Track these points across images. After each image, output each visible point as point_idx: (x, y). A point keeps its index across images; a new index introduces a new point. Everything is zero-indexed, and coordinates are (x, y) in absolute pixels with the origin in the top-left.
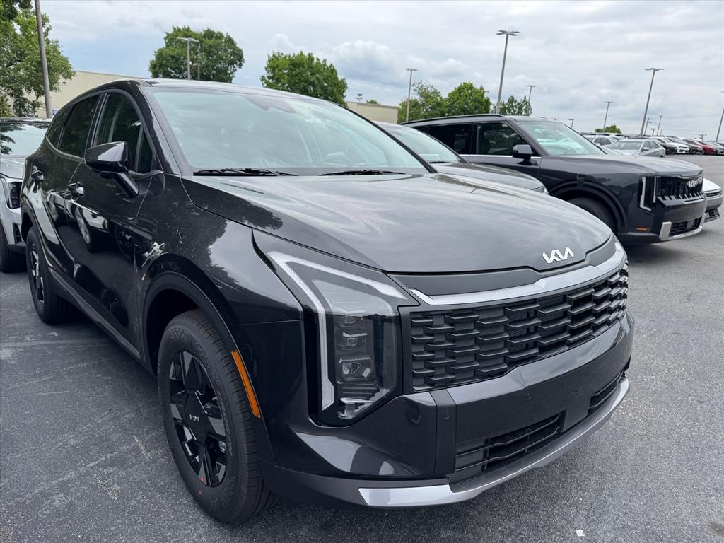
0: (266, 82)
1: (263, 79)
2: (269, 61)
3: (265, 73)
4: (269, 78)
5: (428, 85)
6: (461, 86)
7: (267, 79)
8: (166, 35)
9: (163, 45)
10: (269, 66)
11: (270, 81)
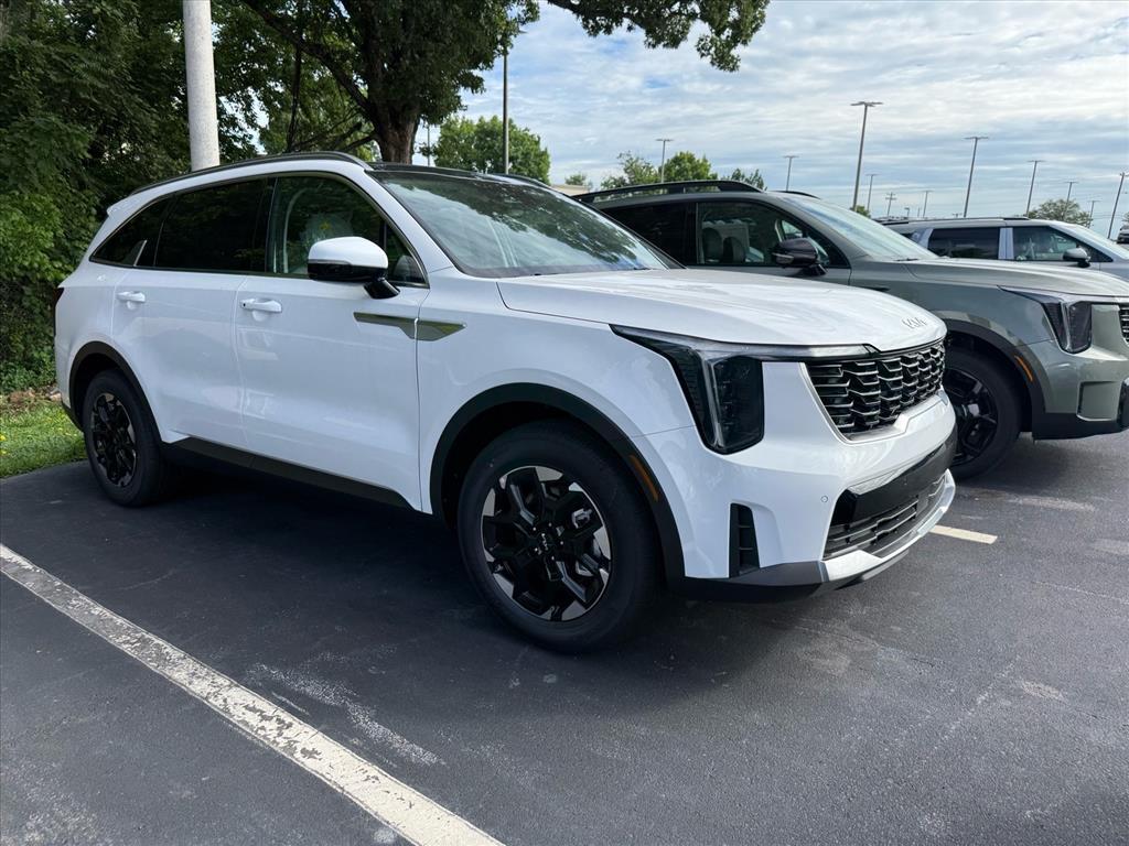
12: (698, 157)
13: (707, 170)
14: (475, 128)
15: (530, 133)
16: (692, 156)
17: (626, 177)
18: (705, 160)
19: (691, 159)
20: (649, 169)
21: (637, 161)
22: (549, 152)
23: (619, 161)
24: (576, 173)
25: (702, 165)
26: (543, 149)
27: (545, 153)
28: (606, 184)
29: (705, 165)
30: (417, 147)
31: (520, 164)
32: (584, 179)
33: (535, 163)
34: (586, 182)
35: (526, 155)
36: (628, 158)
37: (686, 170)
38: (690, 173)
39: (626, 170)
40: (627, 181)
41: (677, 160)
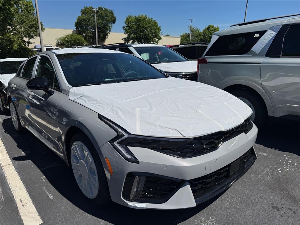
0: (125, 29)
1: (124, 27)
2: (126, 19)
3: (125, 25)
4: (126, 27)
5: (194, 27)
6: (208, 27)
7: (125, 27)
8: (81, 10)
9: (80, 15)
10: (126, 22)
11: (127, 28)
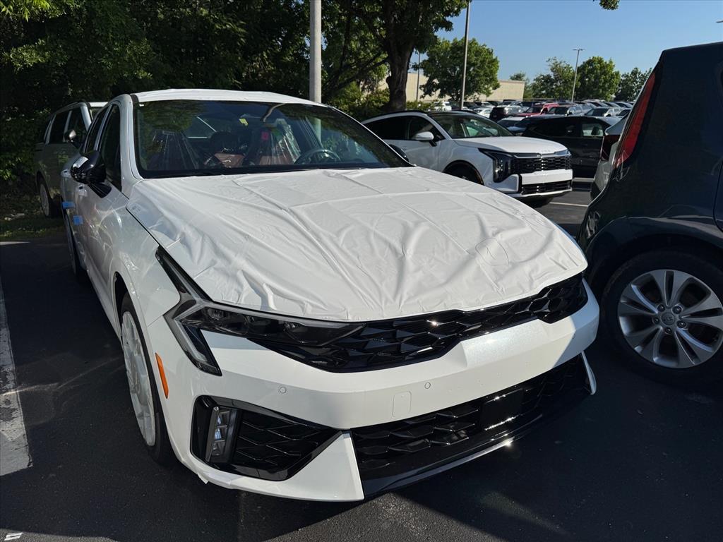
12: (606, 60)
13: (612, 69)
14: (450, 46)
15: (486, 48)
16: (601, 59)
17: (552, 74)
18: (611, 62)
19: (600, 61)
20: (568, 68)
21: (561, 63)
22: (498, 59)
23: (548, 64)
24: (517, 72)
25: (607, 66)
26: (494, 57)
27: (495, 60)
28: (537, 79)
29: (610, 66)
30: (411, 64)
31: (478, 68)
32: (524, 76)
33: (489, 67)
34: (525, 78)
35: (483, 62)
36: (554, 62)
37: (597, 69)
38: (599, 71)
39: (552, 71)
40: (553, 77)
41: (590, 62)
